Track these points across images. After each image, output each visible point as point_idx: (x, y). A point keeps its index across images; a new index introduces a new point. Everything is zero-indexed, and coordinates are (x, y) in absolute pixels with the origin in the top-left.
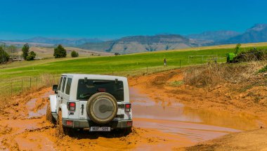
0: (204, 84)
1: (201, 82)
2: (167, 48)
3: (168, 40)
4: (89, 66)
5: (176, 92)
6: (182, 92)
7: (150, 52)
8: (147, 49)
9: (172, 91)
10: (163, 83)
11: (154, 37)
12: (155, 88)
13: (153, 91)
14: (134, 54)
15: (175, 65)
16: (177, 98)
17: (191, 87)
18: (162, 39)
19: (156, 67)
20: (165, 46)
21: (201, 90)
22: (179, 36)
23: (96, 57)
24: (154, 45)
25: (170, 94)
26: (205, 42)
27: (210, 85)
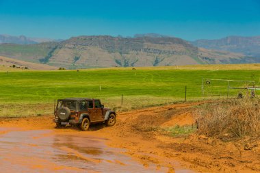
0: (236, 135)
1: (229, 131)
2: (156, 63)
3: (158, 47)
4: (8, 87)
5: (180, 148)
6: (193, 149)
7: (123, 69)
8: (117, 61)
9: (172, 146)
10: (152, 129)
11: (133, 39)
12: (137, 138)
13: (135, 144)
14: (93, 70)
15: (174, 95)
16: (184, 159)
17: (210, 140)
18: (146, 45)
19: (138, 97)
20: (152, 59)
21: (230, 146)
22: (180, 41)
23: (20, 70)
24: (131, 55)
25: (169, 151)
26: (227, 57)
27: (247, 138)
